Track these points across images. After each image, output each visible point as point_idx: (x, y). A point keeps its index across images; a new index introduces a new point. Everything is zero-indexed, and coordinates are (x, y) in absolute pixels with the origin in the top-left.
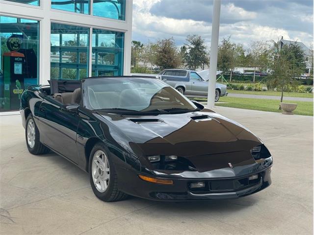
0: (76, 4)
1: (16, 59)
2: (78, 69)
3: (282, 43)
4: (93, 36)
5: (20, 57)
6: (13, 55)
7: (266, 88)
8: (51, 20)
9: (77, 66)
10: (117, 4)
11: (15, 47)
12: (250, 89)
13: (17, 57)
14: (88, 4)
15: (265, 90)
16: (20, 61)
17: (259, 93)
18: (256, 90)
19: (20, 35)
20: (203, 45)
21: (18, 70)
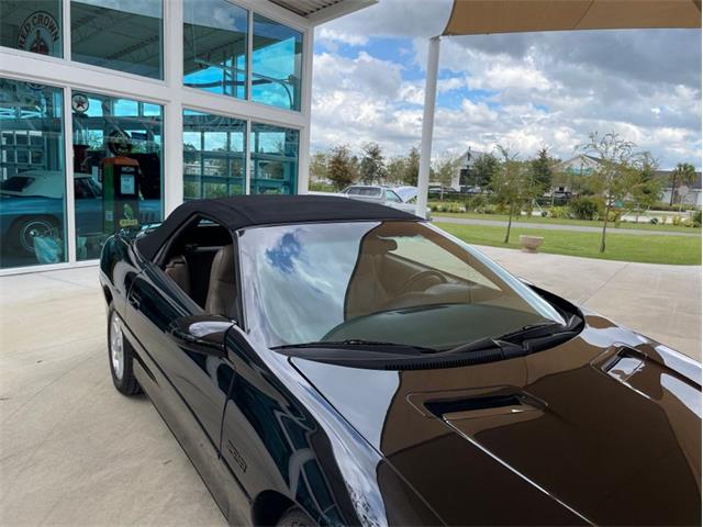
0: (225, 88)
1: (124, 169)
2: (228, 185)
3: (469, 155)
4: (252, 136)
5: (132, 166)
6: (117, 162)
7: (464, 209)
8: (183, 104)
9: (227, 181)
10: (288, 86)
11: (123, 148)
12: (444, 210)
13: (125, 166)
14: (243, 87)
15: (462, 212)
16: (131, 173)
17: (456, 215)
18: (451, 211)
19: (143, 135)
20: (381, 155)
21: (127, 187)
